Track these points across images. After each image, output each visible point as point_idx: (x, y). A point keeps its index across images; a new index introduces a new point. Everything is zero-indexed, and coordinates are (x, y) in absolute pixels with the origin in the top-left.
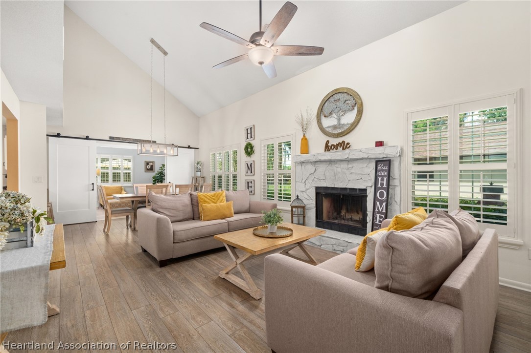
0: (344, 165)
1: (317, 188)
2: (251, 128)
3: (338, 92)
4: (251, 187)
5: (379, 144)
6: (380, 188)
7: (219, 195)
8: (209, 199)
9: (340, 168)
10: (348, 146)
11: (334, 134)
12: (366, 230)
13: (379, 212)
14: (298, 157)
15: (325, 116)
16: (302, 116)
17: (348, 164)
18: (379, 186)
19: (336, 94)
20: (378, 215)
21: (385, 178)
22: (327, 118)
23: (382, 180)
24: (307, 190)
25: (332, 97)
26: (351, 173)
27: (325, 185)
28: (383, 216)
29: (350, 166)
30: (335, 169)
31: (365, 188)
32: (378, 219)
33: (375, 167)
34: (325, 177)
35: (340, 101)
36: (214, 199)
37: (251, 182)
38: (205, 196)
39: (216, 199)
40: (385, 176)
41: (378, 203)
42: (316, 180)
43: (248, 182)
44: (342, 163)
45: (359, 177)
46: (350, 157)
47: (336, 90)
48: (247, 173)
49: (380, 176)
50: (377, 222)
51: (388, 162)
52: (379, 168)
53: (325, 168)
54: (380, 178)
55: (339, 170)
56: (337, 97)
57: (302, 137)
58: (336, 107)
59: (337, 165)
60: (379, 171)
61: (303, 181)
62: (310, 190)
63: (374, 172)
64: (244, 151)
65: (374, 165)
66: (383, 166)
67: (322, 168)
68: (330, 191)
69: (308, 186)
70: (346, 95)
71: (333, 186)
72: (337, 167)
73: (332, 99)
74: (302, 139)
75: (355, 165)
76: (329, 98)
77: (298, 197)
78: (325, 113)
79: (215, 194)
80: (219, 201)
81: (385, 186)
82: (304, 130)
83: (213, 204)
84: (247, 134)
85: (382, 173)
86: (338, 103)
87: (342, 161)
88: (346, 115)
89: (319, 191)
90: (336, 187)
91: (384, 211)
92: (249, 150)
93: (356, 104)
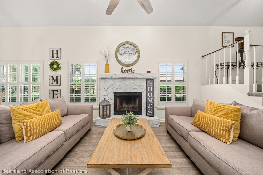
0: (131, 81)
1: (114, 93)
2: (57, 51)
3: (128, 43)
4: (57, 94)
5: (149, 72)
6: (149, 92)
7: (44, 105)
8: (32, 112)
9: (128, 82)
10: (134, 72)
11: (126, 64)
12: (142, 112)
13: (149, 103)
14: (104, 75)
15: (120, 54)
16: (104, 51)
17: (133, 81)
18: (149, 91)
19: (127, 44)
20: (149, 104)
21: (151, 88)
22: (120, 55)
23: (150, 88)
24: (108, 94)
25: (124, 45)
26: (135, 85)
27: (120, 91)
28: (152, 104)
29: (134, 81)
30: (126, 83)
31: (141, 92)
32: (149, 106)
33: (146, 82)
34: (120, 87)
35: (129, 48)
36: (39, 111)
37: (57, 91)
38: (24, 110)
39: (41, 110)
40: (151, 87)
41: (149, 99)
42: (114, 88)
43: (53, 91)
44: (130, 80)
45: (138, 87)
46: (136, 77)
47: (127, 42)
48: (52, 83)
49: (149, 87)
50: (149, 107)
51: (152, 80)
52: (148, 83)
53: (120, 82)
54: (149, 88)
55: (128, 83)
56: (127, 46)
57: (106, 63)
58: (127, 51)
59: (127, 81)
60: (148, 84)
61: (106, 89)
62: (111, 94)
63: (146, 84)
64: (49, 67)
65: (145, 81)
66: (150, 82)
67: (118, 82)
68: (123, 95)
69: (109, 92)
70: (132, 46)
71: (125, 92)
72: (127, 82)
73: (124, 46)
74: (106, 64)
75: (137, 81)
76: (123, 45)
77: (105, 99)
78: (121, 53)
79: (38, 105)
80: (45, 112)
81: (151, 91)
82: (107, 60)
83: (39, 117)
84: (53, 54)
85: (149, 85)
86: (127, 49)
87: (130, 79)
88: (132, 56)
89: (116, 95)
90: (126, 92)
91: (152, 102)
92: (55, 66)
93: (137, 51)
